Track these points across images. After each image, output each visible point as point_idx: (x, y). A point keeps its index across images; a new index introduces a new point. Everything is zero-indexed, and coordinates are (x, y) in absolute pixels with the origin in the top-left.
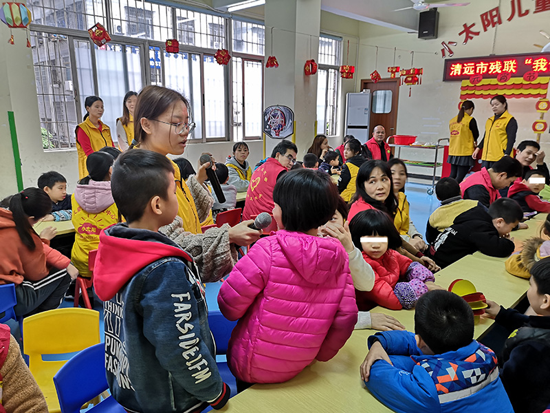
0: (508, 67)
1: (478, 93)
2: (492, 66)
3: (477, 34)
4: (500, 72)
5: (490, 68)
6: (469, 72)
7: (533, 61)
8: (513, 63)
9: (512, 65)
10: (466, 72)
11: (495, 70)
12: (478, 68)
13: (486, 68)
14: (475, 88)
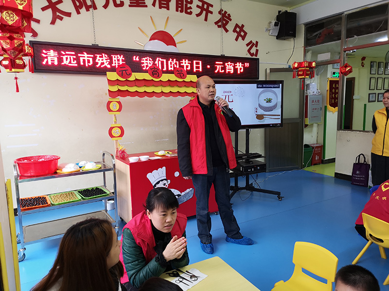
0: (117, 62)
1: (132, 89)
2: (98, 58)
3: (69, 15)
4: (109, 66)
5: (97, 61)
6: (70, 62)
7: (140, 59)
8: (121, 58)
9: (121, 60)
10: (65, 62)
11: (103, 63)
12: (81, 59)
13: (91, 60)
14: (128, 83)
